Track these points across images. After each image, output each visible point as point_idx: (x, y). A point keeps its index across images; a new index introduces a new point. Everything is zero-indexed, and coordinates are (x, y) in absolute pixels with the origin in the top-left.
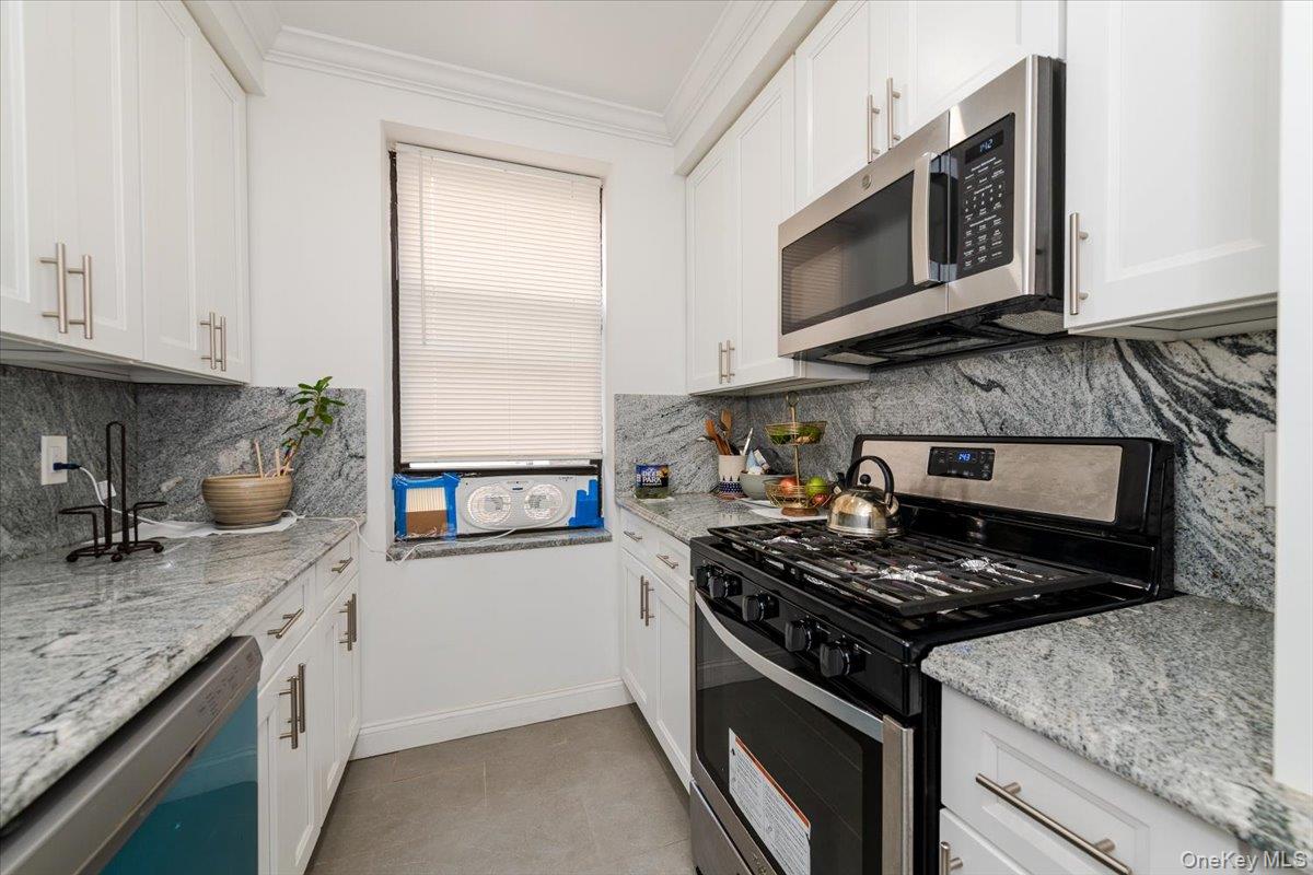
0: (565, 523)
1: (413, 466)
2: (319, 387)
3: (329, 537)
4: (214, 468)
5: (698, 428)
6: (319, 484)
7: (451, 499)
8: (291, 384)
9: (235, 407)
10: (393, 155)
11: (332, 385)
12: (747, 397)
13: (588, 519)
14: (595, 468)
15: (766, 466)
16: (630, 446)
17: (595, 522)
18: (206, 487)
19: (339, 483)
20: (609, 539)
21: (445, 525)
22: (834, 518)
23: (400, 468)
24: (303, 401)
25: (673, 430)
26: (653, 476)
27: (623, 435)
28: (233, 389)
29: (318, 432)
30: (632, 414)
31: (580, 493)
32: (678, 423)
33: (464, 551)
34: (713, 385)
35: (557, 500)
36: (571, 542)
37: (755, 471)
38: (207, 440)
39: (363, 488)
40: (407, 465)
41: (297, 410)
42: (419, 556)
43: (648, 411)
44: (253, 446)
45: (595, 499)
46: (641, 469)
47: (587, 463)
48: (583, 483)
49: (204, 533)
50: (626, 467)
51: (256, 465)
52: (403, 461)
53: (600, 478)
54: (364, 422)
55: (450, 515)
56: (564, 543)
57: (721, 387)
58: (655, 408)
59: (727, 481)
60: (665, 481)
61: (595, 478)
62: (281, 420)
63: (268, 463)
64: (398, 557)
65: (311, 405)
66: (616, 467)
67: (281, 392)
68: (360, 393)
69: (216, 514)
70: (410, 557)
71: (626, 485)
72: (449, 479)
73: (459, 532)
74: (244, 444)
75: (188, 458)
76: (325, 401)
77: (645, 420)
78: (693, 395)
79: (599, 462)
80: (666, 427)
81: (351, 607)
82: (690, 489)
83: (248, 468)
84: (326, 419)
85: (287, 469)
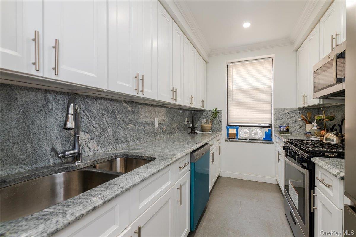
0: (262, 139)
1: (230, 124)
2: (216, 110)
3: (217, 135)
4: (201, 123)
5: (300, 117)
6: (215, 126)
7: (237, 131)
8: (212, 109)
9: (204, 113)
10: (227, 65)
11: (217, 109)
12: (318, 108)
13: (268, 138)
14: (270, 127)
15: (318, 127)
16: (278, 121)
17: (270, 139)
18: (201, 125)
19: (218, 126)
20: (273, 143)
21: (236, 136)
22: (324, 139)
23: (228, 124)
24: (213, 112)
25: (292, 117)
26: (284, 129)
27: (276, 119)
28: (204, 111)
29: (215, 117)
30: (279, 113)
31: (266, 132)
32: (293, 115)
33: (239, 142)
34: (301, 106)
35: (260, 134)
36: (263, 143)
37: (315, 128)
38: (201, 119)
39: (221, 128)
40: (229, 124)
41: (212, 114)
42: (231, 141)
43: (284, 112)
44: (206, 120)
45: (270, 134)
46: (281, 127)
47: (268, 125)
48: (267, 130)
49: (201, 133)
50: (277, 126)
51: (207, 123)
52: (228, 123)
53: (271, 129)
54: (222, 116)
55: (237, 135)
56: (261, 143)
57: (303, 106)
58: (286, 112)
59: (308, 131)
60: (288, 130)
61: (270, 129)
62: (210, 115)
63: (209, 122)
64: (227, 141)
65: (214, 113)
66: (275, 126)
67: (210, 111)
68: (221, 111)
69: (202, 130)
70: (229, 141)
71: (277, 130)
72: (237, 127)
73: (239, 138)
74: (205, 119)
75: (198, 121)
76: (216, 112)
77: (283, 115)
78: (298, 108)
79: (271, 125)
80: (289, 117)
81: (220, 147)
82: (297, 133)
83: (206, 123)
84: (216, 115)
85: (211, 123)
